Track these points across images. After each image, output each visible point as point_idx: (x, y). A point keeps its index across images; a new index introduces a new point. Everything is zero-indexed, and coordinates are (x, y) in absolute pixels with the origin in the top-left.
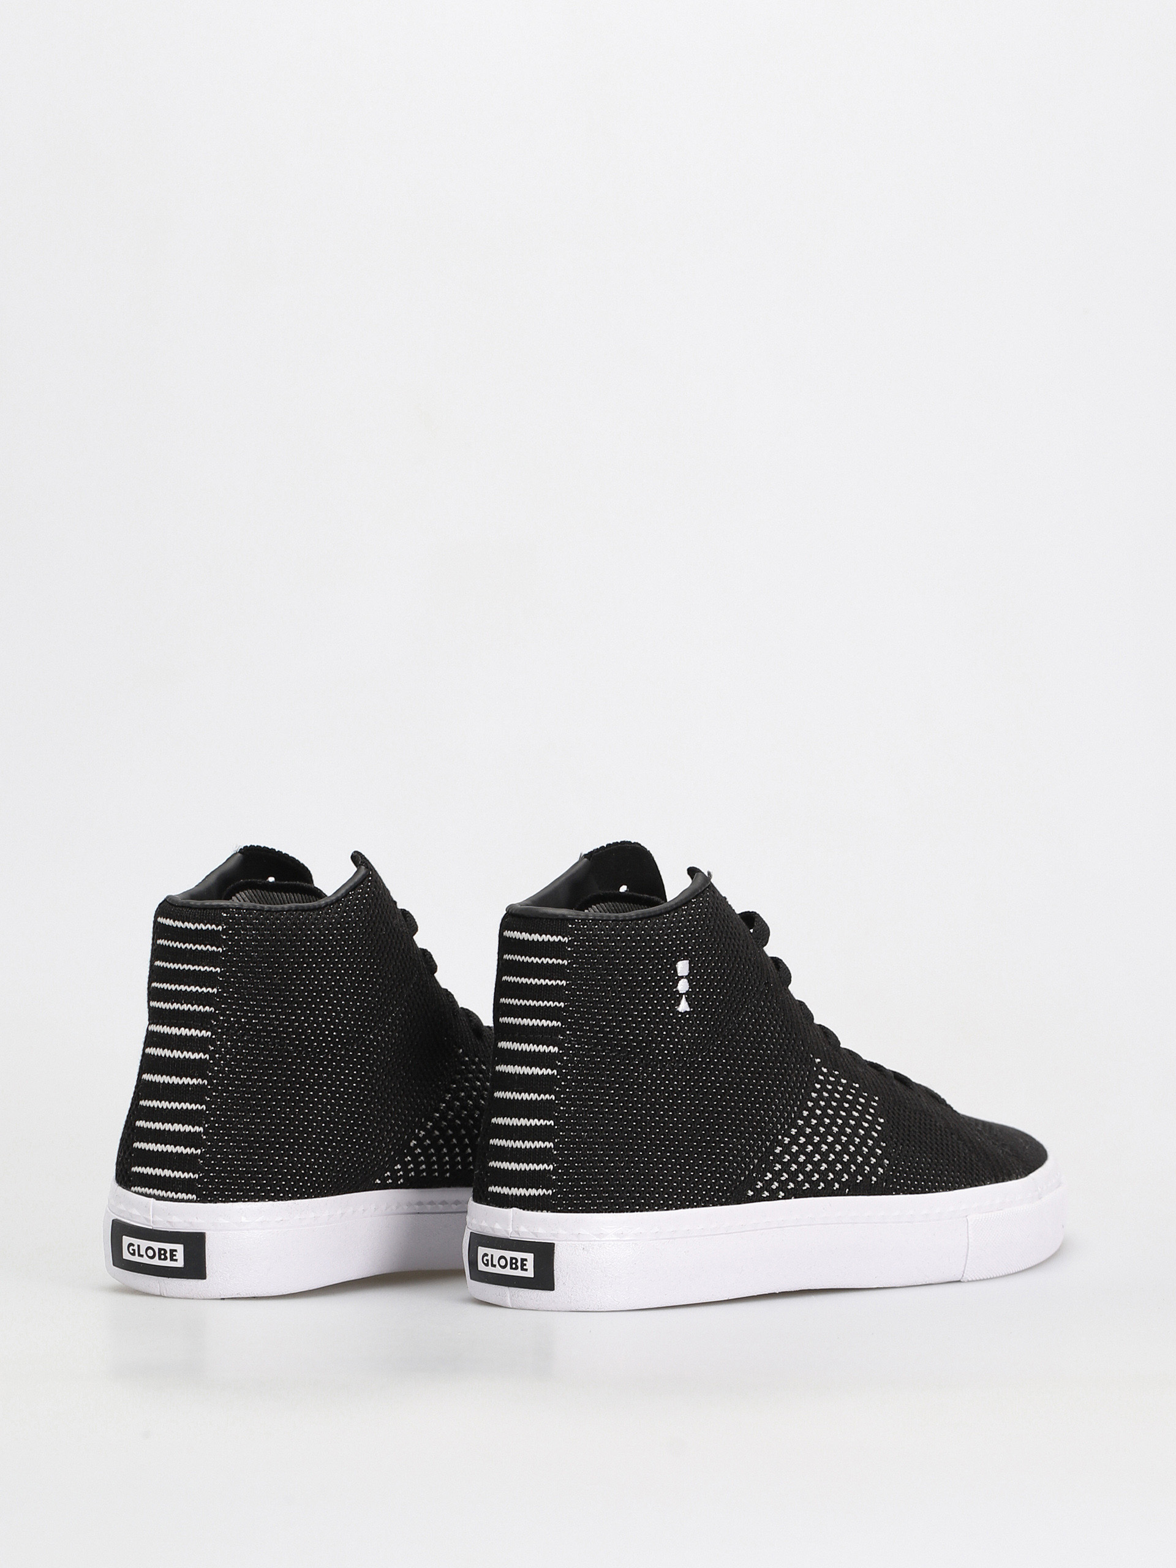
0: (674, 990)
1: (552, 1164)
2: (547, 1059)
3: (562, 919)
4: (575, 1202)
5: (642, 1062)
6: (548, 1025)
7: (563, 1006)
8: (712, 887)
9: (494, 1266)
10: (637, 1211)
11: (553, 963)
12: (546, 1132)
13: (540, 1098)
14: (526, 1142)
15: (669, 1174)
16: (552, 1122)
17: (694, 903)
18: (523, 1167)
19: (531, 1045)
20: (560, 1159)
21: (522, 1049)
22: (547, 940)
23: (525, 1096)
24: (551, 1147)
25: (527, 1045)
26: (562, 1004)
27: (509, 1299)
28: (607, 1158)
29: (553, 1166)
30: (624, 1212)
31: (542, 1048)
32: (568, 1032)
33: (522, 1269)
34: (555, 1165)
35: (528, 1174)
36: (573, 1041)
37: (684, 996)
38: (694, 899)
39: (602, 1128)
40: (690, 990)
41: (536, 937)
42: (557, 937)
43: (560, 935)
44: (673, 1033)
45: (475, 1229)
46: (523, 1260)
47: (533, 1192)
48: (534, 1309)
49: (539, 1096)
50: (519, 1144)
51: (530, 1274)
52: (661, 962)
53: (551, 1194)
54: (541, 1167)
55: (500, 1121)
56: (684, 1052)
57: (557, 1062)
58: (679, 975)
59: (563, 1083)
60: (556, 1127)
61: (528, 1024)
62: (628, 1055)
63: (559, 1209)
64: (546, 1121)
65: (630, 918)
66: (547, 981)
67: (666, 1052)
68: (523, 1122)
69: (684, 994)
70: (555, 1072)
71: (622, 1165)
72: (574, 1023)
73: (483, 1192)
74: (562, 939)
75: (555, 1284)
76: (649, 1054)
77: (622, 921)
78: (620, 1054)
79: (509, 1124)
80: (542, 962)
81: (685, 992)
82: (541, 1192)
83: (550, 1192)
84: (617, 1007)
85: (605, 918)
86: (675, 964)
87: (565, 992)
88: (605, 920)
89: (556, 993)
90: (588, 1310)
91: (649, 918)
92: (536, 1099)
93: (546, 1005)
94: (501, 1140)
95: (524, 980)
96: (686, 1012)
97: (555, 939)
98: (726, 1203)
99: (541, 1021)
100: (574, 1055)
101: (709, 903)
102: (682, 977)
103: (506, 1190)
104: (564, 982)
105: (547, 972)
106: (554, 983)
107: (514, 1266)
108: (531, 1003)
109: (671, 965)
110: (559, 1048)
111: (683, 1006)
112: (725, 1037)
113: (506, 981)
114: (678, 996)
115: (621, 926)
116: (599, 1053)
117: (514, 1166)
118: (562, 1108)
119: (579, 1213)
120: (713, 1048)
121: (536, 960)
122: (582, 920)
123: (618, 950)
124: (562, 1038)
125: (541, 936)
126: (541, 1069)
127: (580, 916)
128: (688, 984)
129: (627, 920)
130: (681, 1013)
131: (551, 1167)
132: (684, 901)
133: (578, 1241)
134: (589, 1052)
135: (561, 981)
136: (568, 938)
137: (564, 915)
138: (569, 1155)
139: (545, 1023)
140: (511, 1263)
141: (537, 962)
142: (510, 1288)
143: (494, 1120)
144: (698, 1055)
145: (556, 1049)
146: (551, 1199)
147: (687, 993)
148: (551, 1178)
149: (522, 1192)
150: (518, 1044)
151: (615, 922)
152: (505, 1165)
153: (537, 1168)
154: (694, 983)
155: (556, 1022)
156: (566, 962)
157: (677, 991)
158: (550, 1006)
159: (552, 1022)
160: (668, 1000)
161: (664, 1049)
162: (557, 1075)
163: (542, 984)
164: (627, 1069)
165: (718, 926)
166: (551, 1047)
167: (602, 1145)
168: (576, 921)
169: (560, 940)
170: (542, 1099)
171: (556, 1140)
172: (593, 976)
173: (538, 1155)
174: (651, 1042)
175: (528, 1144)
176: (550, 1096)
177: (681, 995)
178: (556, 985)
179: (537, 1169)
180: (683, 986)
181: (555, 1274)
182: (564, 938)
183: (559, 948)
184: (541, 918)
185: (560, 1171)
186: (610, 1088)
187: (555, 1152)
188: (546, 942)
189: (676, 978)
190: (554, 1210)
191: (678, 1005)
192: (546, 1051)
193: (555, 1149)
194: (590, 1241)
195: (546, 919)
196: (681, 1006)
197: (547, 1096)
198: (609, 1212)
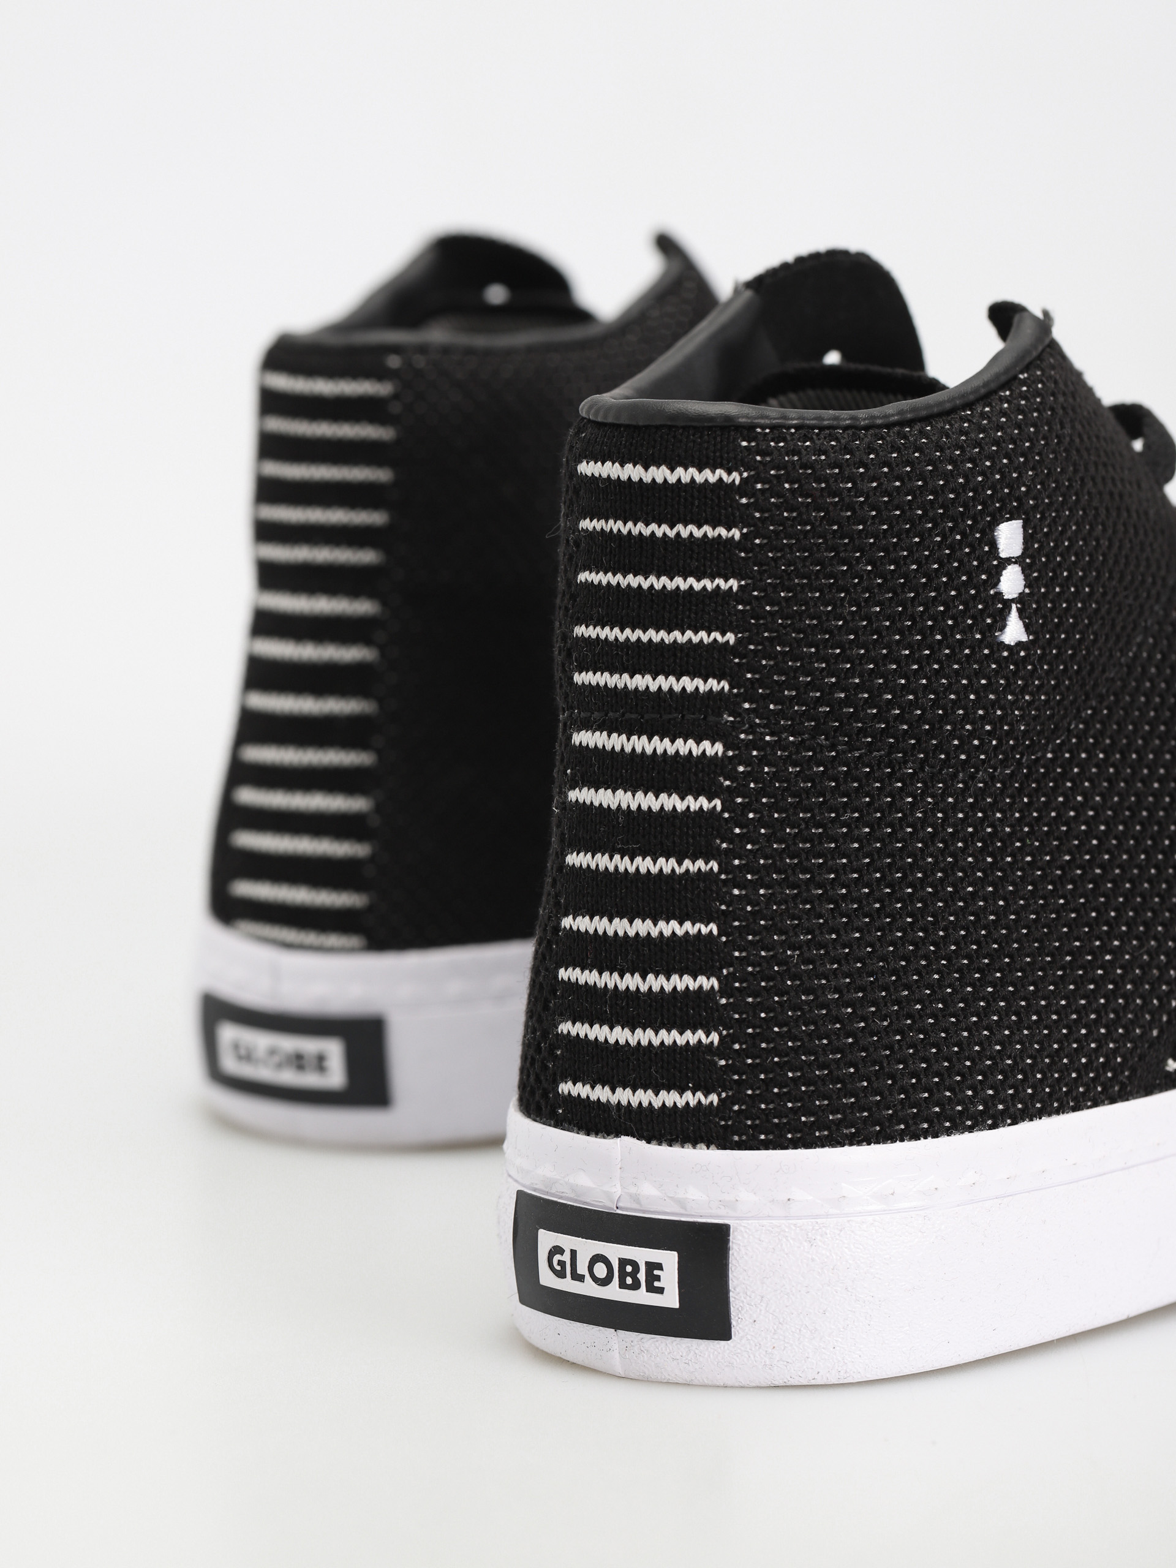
0: (992, 592)
1: (716, 1030)
2: (696, 774)
3: (723, 428)
4: (776, 1121)
5: (922, 769)
6: (697, 688)
7: (732, 642)
8: (1054, 348)
9: (580, 1278)
10: (925, 1134)
11: (705, 535)
12: (699, 951)
13: (683, 869)
14: (651, 977)
15: (994, 1039)
16: (713, 928)
17: (1024, 382)
18: (645, 1037)
19: (656, 738)
20: (737, 1016)
21: (633, 749)
22: (688, 480)
23: (645, 864)
24: (712, 987)
25: (644, 738)
26: (730, 637)
27: (617, 1356)
28: (849, 1010)
29: (720, 1035)
30: (893, 1141)
31: (684, 747)
32: (747, 706)
33: (651, 1289)
34: (725, 1032)
35: (656, 1054)
36: (759, 725)
37: (1014, 606)
38: (1022, 372)
39: (834, 936)
40: (1027, 591)
41: (660, 474)
42: (713, 472)
43: (721, 467)
44: (992, 697)
45: (528, 1183)
46: (652, 1266)
47: (670, 1098)
48: (681, 1381)
49: (680, 863)
50: (631, 982)
51: (670, 1299)
52: (961, 526)
53: (715, 1103)
54: (691, 1037)
55: (583, 924)
56: (1016, 739)
57: (722, 779)
58: (1003, 555)
59: (737, 831)
60: (724, 939)
61: (647, 687)
62: (889, 754)
63: (736, 1138)
64: (698, 925)
65: (886, 421)
66: (691, 580)
67: (976, 742)
68: (642, 927)
69: (1013, 600)
70: (718, 803)
71: (885, 1023)
72: (760, 683)
73: (545, 1095)
74: (725, 477)
75: (734, 1322)
76: (938, 748)
77: (867, 428)
78: (871, 753)
79: (605, 932)
80: (678, 534)
81: (1015, 596)
82: (691, 1098)
83: (714, 1098)
84: (862, 639)
85: (826, 423)
86: (993, 531)
87: (735, 607)
88: (829, 427)
89: (715, 611)
90: (813, 1382)
91: (928, 419)
92: (673, 870)
93: (690, 640)
94: (587, 972)
95: (634, 581)
96: (1019, 644)
97: (710, 476)
98: (1124, 1095)
99: (678, 680)
100: (762, 761)
101: (1056, 382)
102: (1009, 561)
103: (601, 1094)
104: (733, 583)
105: (691, 558)
106: (709, 584)
107: (629, 1281)
108: (653, 635)
109: (983, 532)
110: (724, 746)
111: (1014, 632)
112: (1101, 698)
113: (589, 585)
114: (1000, 606)
115: (866, 440)
116: (821, 751)
117: (620, 1035)
118: (736, 892)
119: (786, 1148)
120: (1077, 726)
121: (661, 530)
122: (773, 428)
123: (862, 499)
124: (731, 719)
125: (672, 470)
126: (682, 799)
127: (767, 417)
128: (1022, 577)
129: (880, 427)
130: (1008, 648)
131: (715, 1038)
132: (1003, 379)
133: (786, 1218)
134: (798, 752)
135: (726, 581)
136: (741, 475)
137: (728, 418)
138: (756, 1008)
139: (689, 684)
140: (623, 1275)
141: (664, 534)
142: (622, 1333)
143: (567, 922)
144: (1047, 744)
145: (719, 748)
146: (717, 1115)
147: (1021, 599)
148: (716, 1063)
149: (643, 1097)
150: (624, 737)
151: (850, 432)
152: (599, 1032)
153: (681, 1041)
154: (1035, 574)
155: (715, 682)
156: (736, 534)
157: (999, 594)
158: (701, 641)
159: (705, 681)
160: (978, 617)
161: (972, 734)
162: (723, 811)
163: (678, 588)
164: (888, 789)
165: (1080, 436)
166: (706, 744)
167: (836, 977)
168: (759, 430)
169: (721, 479)
170: (687, 871)
171: (725, 972)
172: (804, 566)
173: (681, 1009)
174: (943, 720)
175: (656, 983)
176: (706, 863)
177: (1007, 604)
178: (713, 590)
179: (679, 1043)
180: (1011, 582)
181: (731, 1299)
182: (729, 473)
183: (719, 498)
184: (670, 427)
185: (737, 1046)
186: (849, 837)
187: (724, 1001)
188: (686, 484)
189: (995, 563)
190: (725, 1144)
191: (1002, 628)
192: (695, 754)
193: (723, 992)
194: (817, 1217)
195: (684, 428)
196: (1008, 630)
197: (700, 864)
198: (859, 1143)
